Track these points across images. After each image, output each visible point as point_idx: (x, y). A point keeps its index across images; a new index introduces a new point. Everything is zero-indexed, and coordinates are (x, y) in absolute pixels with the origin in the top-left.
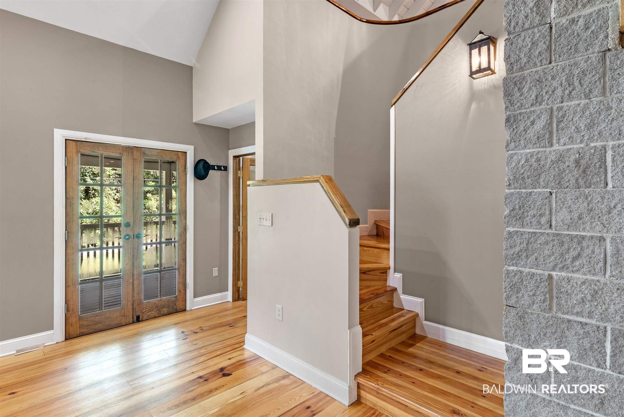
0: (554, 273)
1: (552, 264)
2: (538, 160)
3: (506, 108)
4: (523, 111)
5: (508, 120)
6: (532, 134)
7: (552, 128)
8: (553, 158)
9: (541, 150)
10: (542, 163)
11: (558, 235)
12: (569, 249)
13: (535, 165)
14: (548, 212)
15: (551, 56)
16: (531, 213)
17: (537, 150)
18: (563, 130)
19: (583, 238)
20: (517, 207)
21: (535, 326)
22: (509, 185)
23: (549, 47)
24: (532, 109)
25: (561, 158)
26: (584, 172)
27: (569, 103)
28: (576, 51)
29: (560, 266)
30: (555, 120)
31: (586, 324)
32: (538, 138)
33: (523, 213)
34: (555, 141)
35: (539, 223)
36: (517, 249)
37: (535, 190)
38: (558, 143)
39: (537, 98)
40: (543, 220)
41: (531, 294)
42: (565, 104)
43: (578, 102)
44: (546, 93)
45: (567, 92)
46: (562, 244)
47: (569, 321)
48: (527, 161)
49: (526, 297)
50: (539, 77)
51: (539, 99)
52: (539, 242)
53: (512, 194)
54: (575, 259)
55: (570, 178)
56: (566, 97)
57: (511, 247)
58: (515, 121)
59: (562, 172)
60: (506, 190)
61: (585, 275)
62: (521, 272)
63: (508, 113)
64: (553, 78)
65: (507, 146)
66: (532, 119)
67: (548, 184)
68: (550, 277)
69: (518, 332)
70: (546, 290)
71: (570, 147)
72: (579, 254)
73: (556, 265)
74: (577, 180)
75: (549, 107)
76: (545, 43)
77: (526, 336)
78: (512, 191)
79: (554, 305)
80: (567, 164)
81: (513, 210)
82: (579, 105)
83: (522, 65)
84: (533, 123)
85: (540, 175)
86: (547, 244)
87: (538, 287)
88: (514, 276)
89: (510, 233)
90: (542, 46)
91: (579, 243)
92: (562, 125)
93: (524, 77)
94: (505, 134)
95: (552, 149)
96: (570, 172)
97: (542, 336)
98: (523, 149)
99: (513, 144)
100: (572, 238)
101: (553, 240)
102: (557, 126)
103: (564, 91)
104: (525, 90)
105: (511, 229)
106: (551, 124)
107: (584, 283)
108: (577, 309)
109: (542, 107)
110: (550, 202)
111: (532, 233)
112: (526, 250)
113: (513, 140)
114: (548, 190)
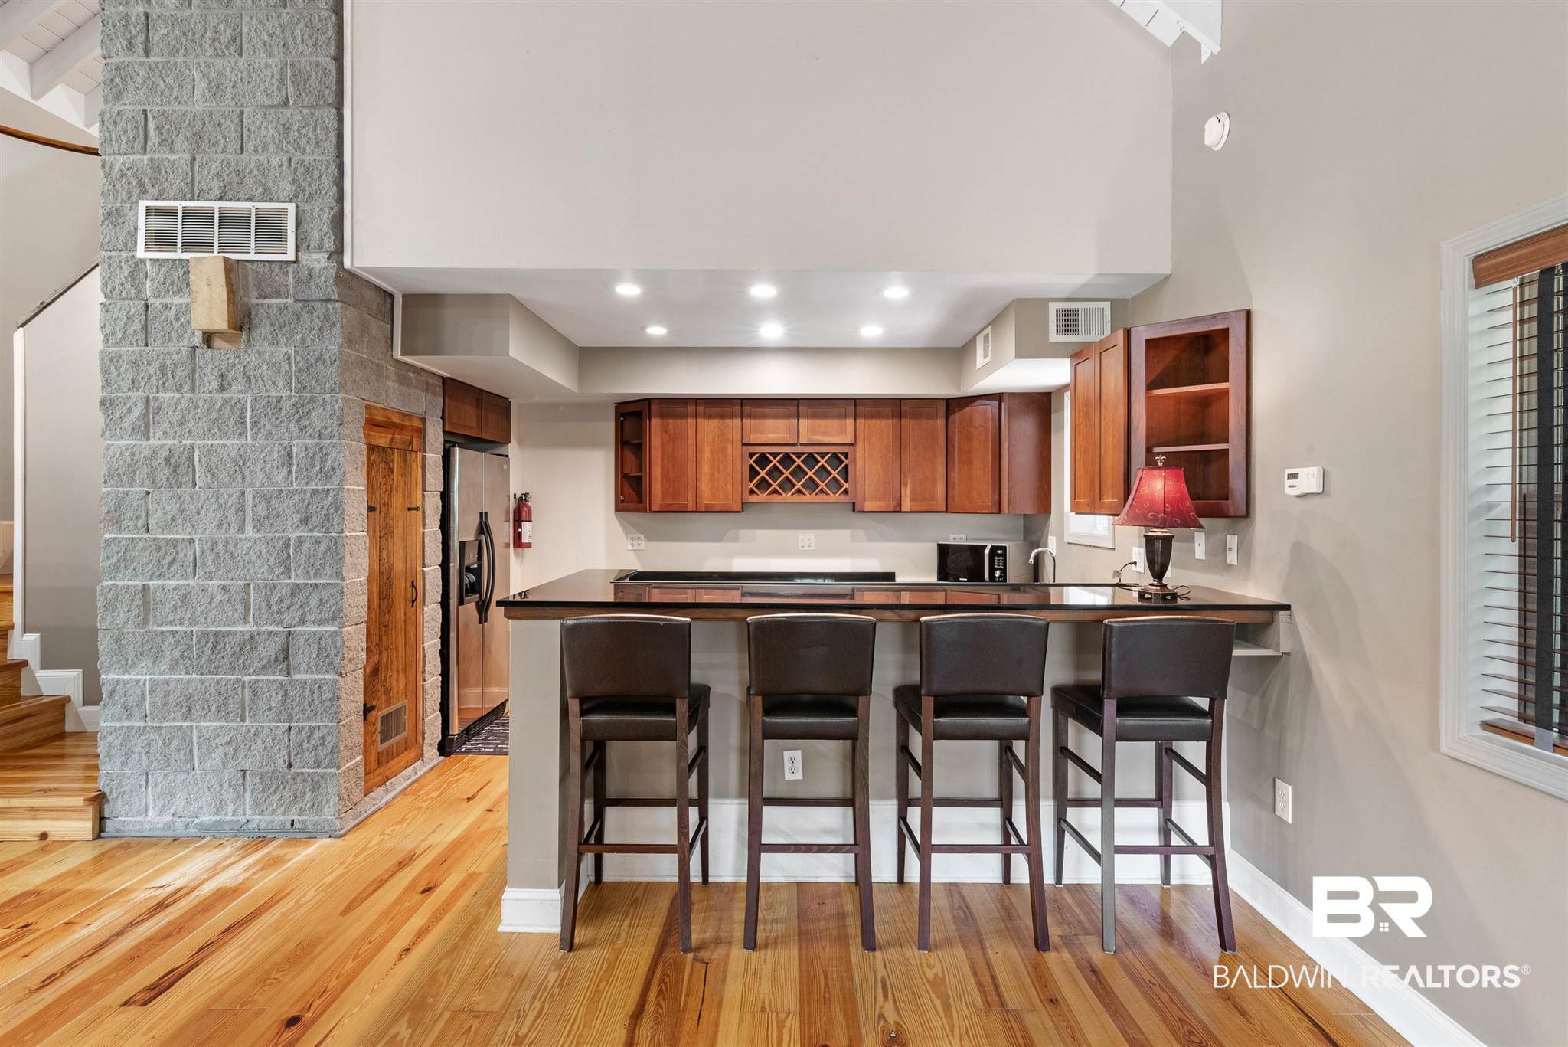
0: (150, 583)
1: (149, 573)
2: (133, 455)
3: (103, 387)
4: (120, 395)
5: (103, 403)
6: (127, 423)
7: (148, 420)
8: (146, 453)
9: (138, 442)
10: (136, 458)
11: (155, 539)
12: (166, 554)
13: (129, 459)
14: (144, 515)
15: (146, 337)
16: (128, 515)
17: (134, 442)
18: (159, 423)
19: (177, 541)
20: (113, 509)
21: (131, 647)
22: (105, 482)
23: (145, 328)
24: (129, 394)
25: (154, 454)
26: (175, 470)
27: (164, 395)
28: (170, 339)
29: (157, 574)
30: (151, 410)
31: (177, 632)
32: (133, 429)
33: (119, 516)
34: (151, 435)
35: (136, 526)
36: (115, 559)
37: (132, 489)
38: (154, 437)
39: (133, 382)
40: (140, 523)
41: (126, 610)
42: (160, 395)
43: (172, 395)
44: (142, 378)
45: (161, 382)
46: (159, 549)
47: (162, 633)
48: (122, 454)
49: (122, 615)
50: (136, 359)
51: (136, 384)
52: (137, 548)
53: (109, 493)
54: (171, 564)
55: (162, 475)
56: (160, 387)
57: (108, 558)
58: (111, 404)
59: (154, 470)
60: (104, 489)
61: (178, 580)
62: (116, 586)
63: (104, 394)
64: (149, 363)
65: (103, 434)
66: (128, 406)
67: (143, 483)
68: (145, 588)
69: (114, 659)
70: (141, 602)
71: (165, 442)
72: (174, 559)
73: (153, 573)
74: (168, 479)
75: (145, 395)
76: (140, 321)
77: (123, 662)
78: (109, 489)
79: (151, 618)
80: (159, 461)
81: (109, 512)
82: (173, 398)
83: (118, 340)
84: (130, 411)
85: (135, 471)
86: (146, 550)
87: (133, 600)
88: (109, 592)
89: (106, 541)
90: (137, 325)
91: (175, 547)
92: (158, 417)
93: (121, 355)
94: (100, 419)
95: (149, 443)
96: (162, 470)
97: (139, 657)
98: (119, 440)
99: (108, 432)
100: (168, 542)
101: (151, 546)
102: (153, 418)
103: (158, 380)
104: (122, 370)
105: (108, 536)
106: (146, 414)
107: (175, 589)
108: (171, 618)
109: (139, 393)
110: (146, 502)
111: (129, 539)
112: (124, 560)
113: (107, 428)
114: (146, 489)
